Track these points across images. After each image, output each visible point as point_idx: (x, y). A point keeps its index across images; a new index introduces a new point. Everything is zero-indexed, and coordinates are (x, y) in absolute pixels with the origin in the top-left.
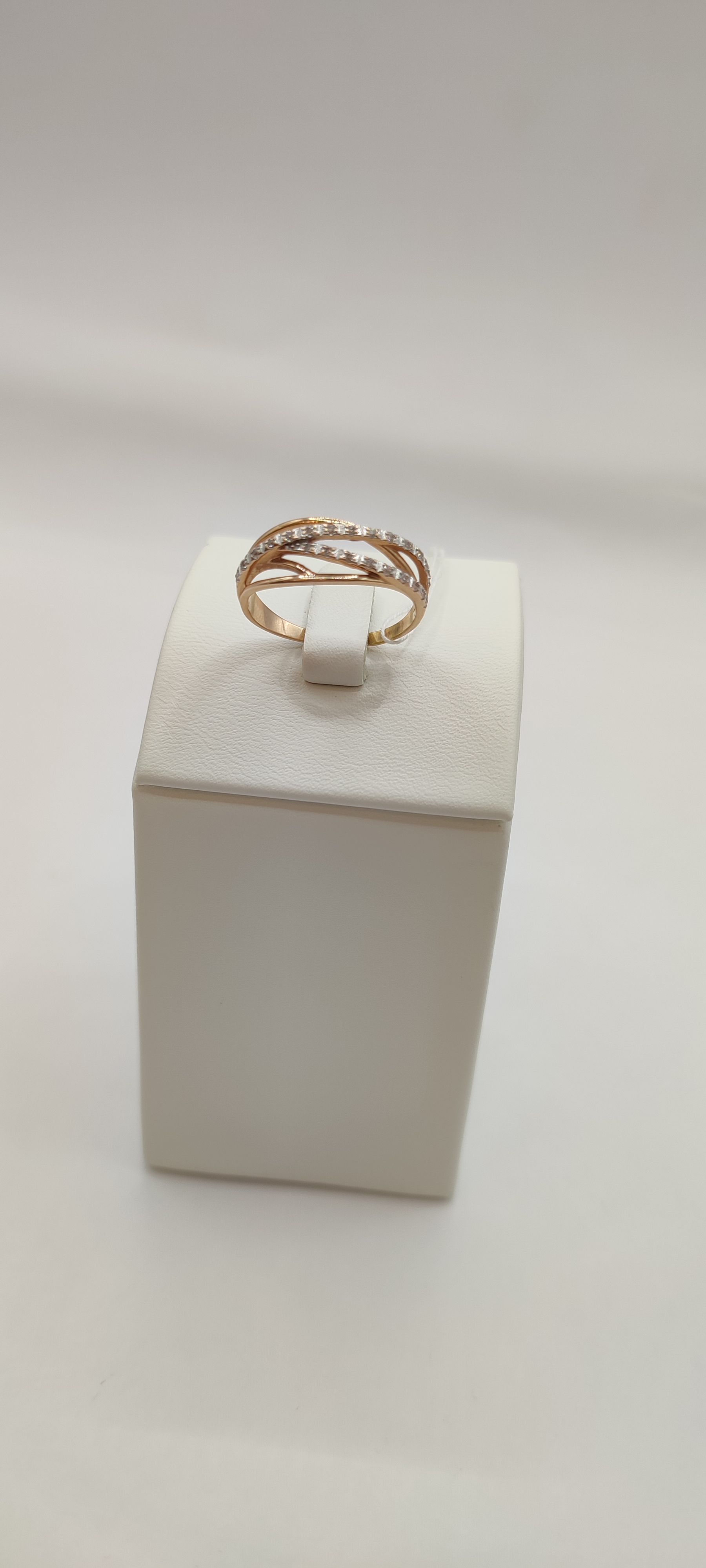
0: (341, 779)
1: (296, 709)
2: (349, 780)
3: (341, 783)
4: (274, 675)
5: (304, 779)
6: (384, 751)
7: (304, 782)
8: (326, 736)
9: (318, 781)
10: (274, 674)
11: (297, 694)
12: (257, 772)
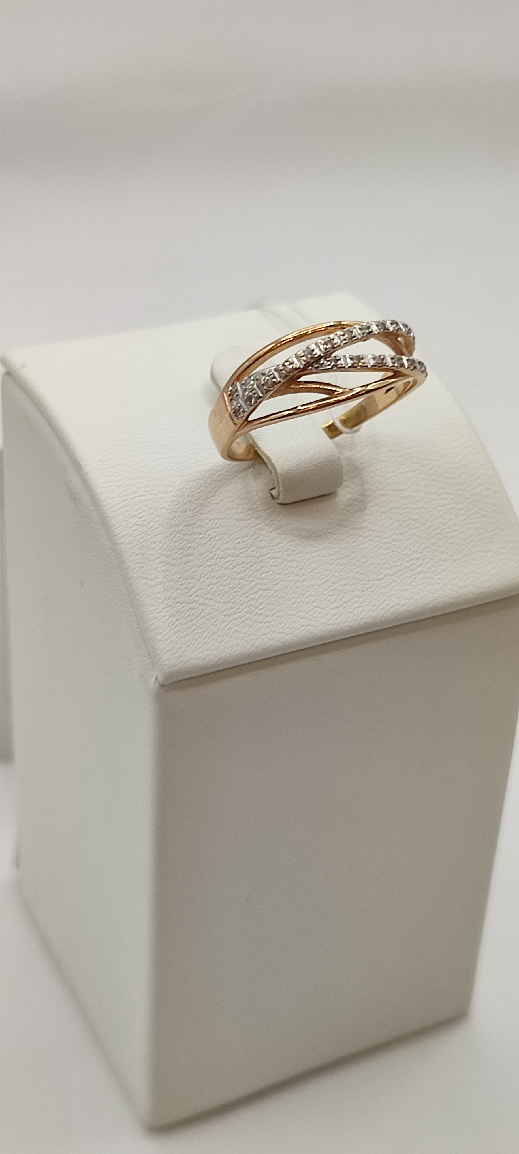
0: (371, 602)
1: (287, 539)
2: (379, 600)
3: (374, 606)
4: (244, 508)
5: (336, 614)
6: (396, 556)
7: (338, 618)
8: (332, 559)
9: (351, 612)
10: (244, 506)
11: (279, 522)
12: (285, 624)
